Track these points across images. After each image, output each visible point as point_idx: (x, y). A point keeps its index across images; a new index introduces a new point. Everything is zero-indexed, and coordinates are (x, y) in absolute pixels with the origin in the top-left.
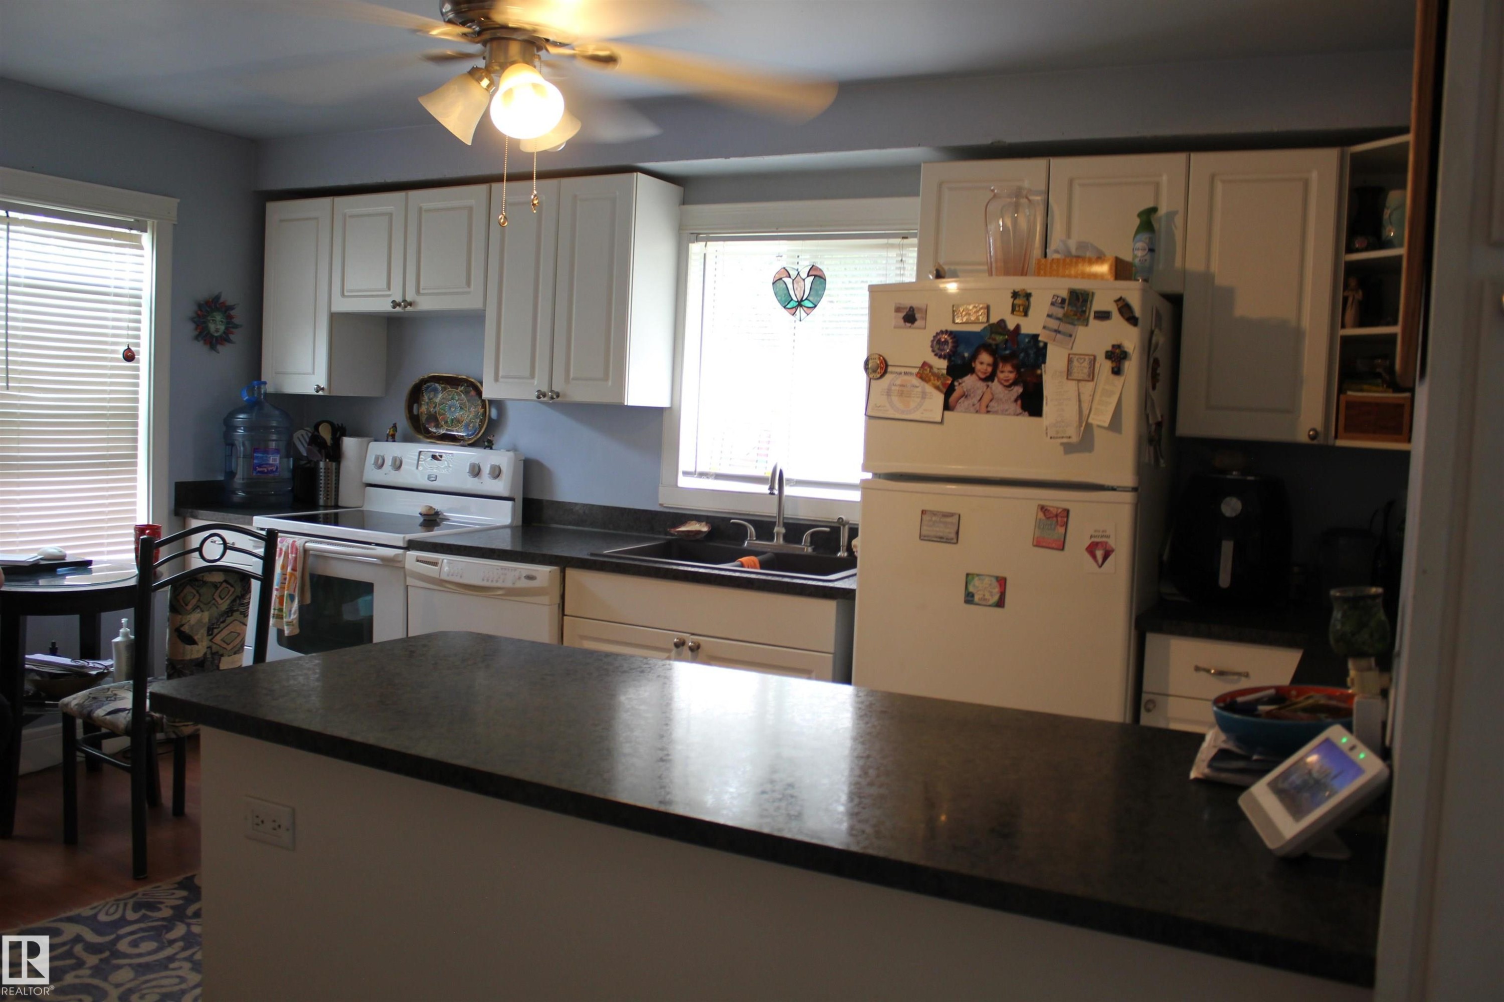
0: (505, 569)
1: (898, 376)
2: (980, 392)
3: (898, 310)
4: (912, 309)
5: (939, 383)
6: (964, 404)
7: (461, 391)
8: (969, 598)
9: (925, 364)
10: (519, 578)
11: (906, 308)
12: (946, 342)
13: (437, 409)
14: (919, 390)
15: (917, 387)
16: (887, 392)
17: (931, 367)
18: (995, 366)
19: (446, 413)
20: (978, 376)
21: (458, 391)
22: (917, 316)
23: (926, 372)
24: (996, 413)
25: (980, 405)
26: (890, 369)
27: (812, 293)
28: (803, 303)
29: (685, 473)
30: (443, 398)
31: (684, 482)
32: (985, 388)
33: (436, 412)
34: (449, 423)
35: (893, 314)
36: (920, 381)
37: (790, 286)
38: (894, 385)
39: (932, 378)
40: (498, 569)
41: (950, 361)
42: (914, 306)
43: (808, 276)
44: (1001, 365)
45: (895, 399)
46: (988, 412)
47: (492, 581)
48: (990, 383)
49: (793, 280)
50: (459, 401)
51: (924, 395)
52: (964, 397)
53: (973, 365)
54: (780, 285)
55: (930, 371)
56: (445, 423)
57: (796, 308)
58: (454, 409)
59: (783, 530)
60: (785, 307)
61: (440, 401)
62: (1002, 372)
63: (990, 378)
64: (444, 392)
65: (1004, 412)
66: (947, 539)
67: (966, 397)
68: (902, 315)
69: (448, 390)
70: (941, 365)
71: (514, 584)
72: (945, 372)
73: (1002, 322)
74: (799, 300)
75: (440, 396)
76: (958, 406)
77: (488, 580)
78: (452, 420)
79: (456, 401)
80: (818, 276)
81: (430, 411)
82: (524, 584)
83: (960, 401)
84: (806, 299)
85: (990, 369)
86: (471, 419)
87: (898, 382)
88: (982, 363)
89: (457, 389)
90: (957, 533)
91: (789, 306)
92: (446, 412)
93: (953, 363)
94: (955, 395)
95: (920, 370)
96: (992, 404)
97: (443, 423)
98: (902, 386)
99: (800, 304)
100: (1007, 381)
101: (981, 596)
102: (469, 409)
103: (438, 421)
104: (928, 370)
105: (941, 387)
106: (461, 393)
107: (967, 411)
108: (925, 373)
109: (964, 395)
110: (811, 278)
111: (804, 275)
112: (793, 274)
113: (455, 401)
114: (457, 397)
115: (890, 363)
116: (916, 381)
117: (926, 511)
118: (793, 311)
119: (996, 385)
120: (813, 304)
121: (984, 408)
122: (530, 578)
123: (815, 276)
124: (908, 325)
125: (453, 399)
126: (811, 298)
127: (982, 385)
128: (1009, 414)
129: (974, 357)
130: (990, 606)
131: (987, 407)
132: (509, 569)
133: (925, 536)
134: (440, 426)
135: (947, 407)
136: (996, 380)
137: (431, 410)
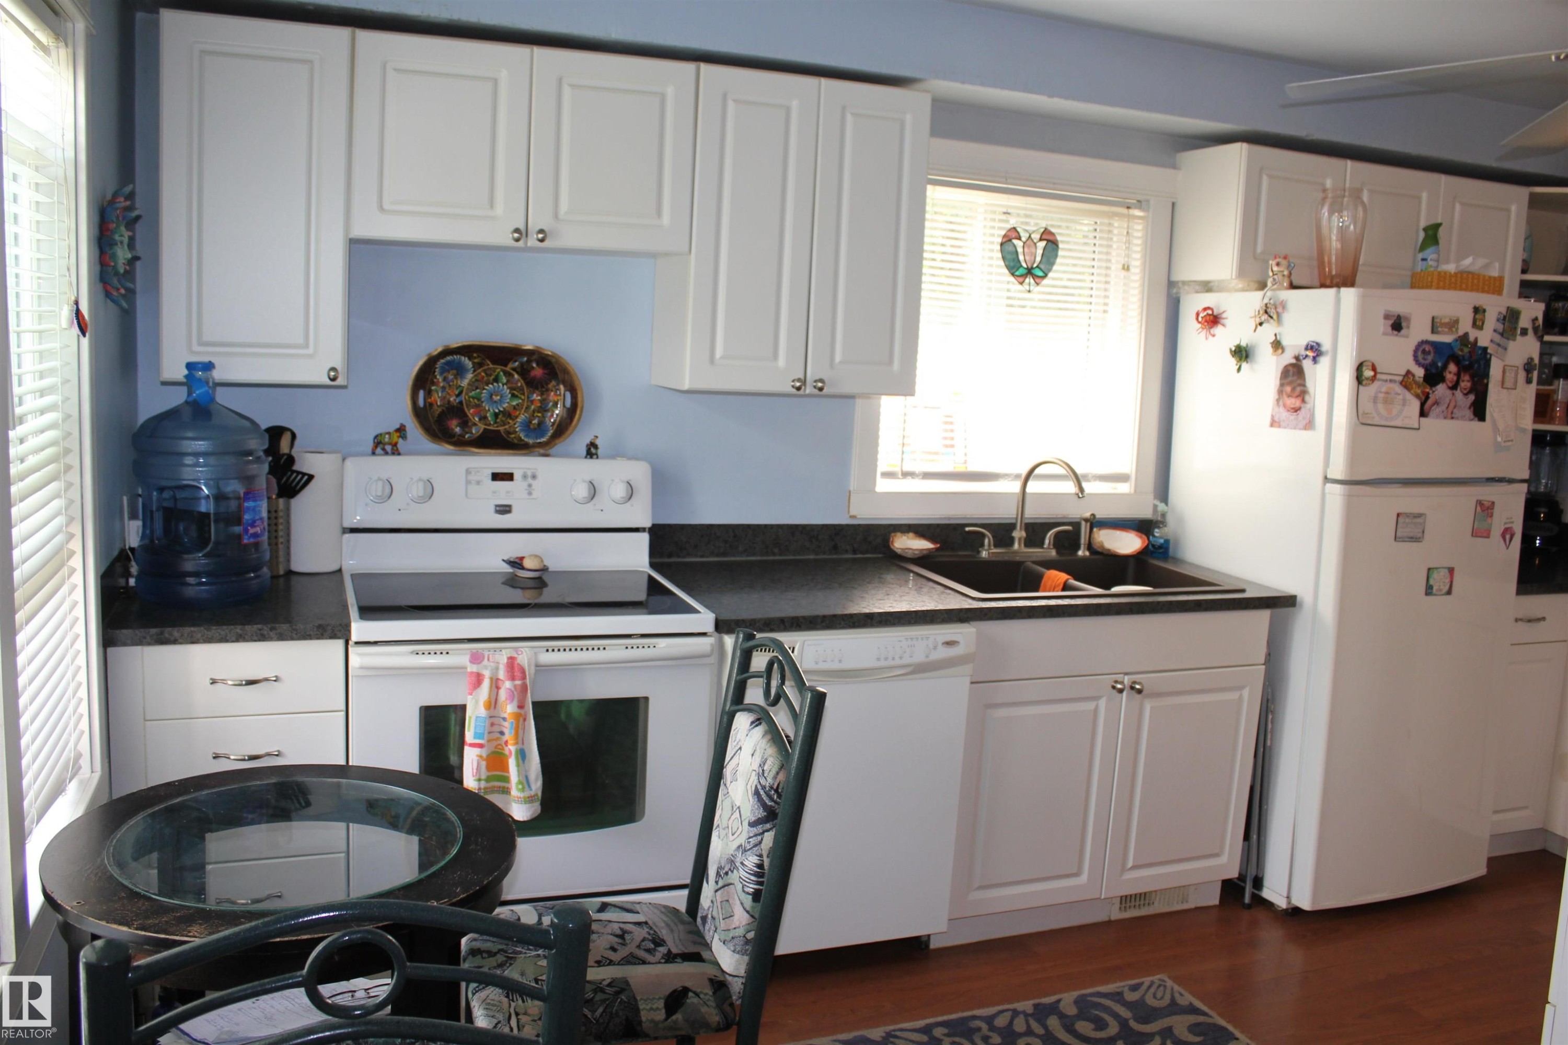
0: (912, 639)
1: (1384, 383)
2: (1447, 400)
3: (1387, 317)
4: (1399, 317)
5: (1419, 391)
6: (1436, 410)
7: (514, 369)
8: (1429, 591)
9: (1408, 372)
10: (935, 648)
11: (1394, 316)
12: (1429, 353)
13: (463, 397)
14: (1401, 397)
15: (1399, 394)
16: (1374, 399)
17: (1414, 376)
18: (1458, 375)
19: (484, 405)
20: (1447, 385)
21: (508, 369)
22: (1404, 324)
23: (1409, 380)
24: (1457, 418)
25: (1448, 412)
26: (1379, 376)
27: (1043, 260)
28: (1033, 271)
29: (887, 475)
30: (477, 380)
31: (883, 486)
32: (1451, 395)
33: (461, 403)
34: (490, 419)
35: (1382, 321)
36: (1402, 388)
37: (1020, 250)
38: (1381, 392)
39: (1414, 386)
40: (900, 641)
41: (1426, 370)
42: (1401, 314)
43: (1041, 239)
44: (1462, 374)
45: (1380, 406)
46: (1452, 418)
47: (893, 659)
48: (1454, 391)
49: (1024, 243)
50: (509, 385)
51: (1404, 403)
52: (1436, 405)
53: (1444, 374)
54: (1009, 248)
55: (1413, 380)
56: (480, 419)
57: (1024, 276)
58: (498, 398)
59: (1024, 534)
60: (1013, 274)
61: (469, 384)
62: (1463, 381)
63: (1454, 387)
64: (480, 370)
65: (1463, 418)
66: (1416, 538)
67: (1438, 404)
68: (1391, 322)
69: (486, 367)
70: (1420, 373)
71: (927, 657)
72: (1422, 379)
73: (1466, 335)
74: (1030, 267)
75: (470, 376)
76: (1431, 414)
77: (886, 659)
78: (496, 415)
79: (503, 385)
80: (1051, 241)
81: (449, 402)
82: (944, 653)
83: (1433, 408)
84: (1037, 267)
85: (1455, 378)
86: (534, 411)
87: (1384, 389)
88: (1450, 373)
89: (506, 365)
90: (1423, 532)
91: (1017, 273)
92: (482, 402)
93: (1428, 372)
94: (1430, 402)
95: (1404, 378)
96: (1455, 411)
97: (477, 419)
98: (1387, 393)
99: (1029, 272)
100: (1465, 389)
101: (1437, 587)
102: (528, 398)
103: (465, 415)
104: (1412, 378)
105: (1421, 395)
106: (512, 371)
107: (1438, 417)
108: (1407, 381)
109: (1436, 403)
110: (1043, 243)
111: (1036, 237)
112: (1024, 236)
113: (500, 385)
114: (504, 378)
115: (1379, 370)
116: (1398, 388)
117: (1401, 514)
118: (1021, 278)
119: (1458, 393)
120: (1044, 272)
121: (1449, 416)
122: (949, 644)
123: (1048, 241)
124: (1396, 333)
125: (496, 380)
126: (1042, 266)
127: (1449, 392)
128: (1465, 420)
129: (1445, 367)
130: (1443, 595)
131: (1452, 413)
132: (917, 639)
133: (1400, 538)
134: (470, 424)
135: (1423, 414)
136: (1459, 389)
137: (452, 399)
